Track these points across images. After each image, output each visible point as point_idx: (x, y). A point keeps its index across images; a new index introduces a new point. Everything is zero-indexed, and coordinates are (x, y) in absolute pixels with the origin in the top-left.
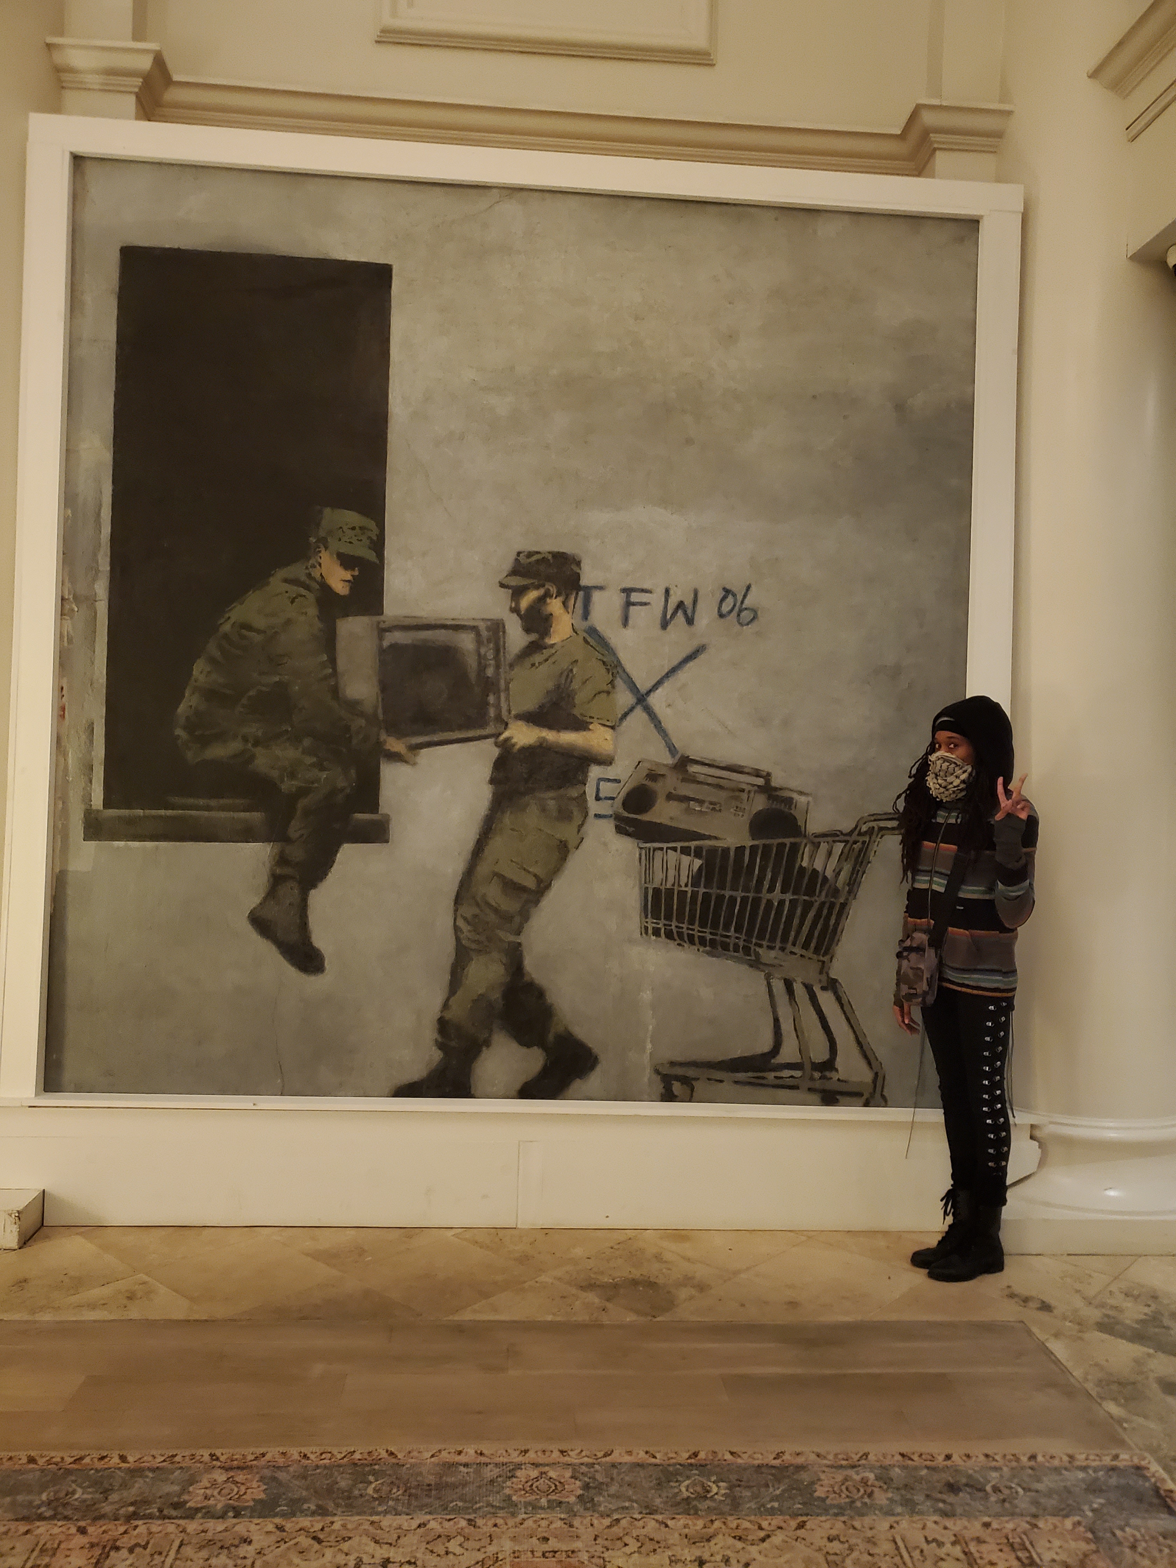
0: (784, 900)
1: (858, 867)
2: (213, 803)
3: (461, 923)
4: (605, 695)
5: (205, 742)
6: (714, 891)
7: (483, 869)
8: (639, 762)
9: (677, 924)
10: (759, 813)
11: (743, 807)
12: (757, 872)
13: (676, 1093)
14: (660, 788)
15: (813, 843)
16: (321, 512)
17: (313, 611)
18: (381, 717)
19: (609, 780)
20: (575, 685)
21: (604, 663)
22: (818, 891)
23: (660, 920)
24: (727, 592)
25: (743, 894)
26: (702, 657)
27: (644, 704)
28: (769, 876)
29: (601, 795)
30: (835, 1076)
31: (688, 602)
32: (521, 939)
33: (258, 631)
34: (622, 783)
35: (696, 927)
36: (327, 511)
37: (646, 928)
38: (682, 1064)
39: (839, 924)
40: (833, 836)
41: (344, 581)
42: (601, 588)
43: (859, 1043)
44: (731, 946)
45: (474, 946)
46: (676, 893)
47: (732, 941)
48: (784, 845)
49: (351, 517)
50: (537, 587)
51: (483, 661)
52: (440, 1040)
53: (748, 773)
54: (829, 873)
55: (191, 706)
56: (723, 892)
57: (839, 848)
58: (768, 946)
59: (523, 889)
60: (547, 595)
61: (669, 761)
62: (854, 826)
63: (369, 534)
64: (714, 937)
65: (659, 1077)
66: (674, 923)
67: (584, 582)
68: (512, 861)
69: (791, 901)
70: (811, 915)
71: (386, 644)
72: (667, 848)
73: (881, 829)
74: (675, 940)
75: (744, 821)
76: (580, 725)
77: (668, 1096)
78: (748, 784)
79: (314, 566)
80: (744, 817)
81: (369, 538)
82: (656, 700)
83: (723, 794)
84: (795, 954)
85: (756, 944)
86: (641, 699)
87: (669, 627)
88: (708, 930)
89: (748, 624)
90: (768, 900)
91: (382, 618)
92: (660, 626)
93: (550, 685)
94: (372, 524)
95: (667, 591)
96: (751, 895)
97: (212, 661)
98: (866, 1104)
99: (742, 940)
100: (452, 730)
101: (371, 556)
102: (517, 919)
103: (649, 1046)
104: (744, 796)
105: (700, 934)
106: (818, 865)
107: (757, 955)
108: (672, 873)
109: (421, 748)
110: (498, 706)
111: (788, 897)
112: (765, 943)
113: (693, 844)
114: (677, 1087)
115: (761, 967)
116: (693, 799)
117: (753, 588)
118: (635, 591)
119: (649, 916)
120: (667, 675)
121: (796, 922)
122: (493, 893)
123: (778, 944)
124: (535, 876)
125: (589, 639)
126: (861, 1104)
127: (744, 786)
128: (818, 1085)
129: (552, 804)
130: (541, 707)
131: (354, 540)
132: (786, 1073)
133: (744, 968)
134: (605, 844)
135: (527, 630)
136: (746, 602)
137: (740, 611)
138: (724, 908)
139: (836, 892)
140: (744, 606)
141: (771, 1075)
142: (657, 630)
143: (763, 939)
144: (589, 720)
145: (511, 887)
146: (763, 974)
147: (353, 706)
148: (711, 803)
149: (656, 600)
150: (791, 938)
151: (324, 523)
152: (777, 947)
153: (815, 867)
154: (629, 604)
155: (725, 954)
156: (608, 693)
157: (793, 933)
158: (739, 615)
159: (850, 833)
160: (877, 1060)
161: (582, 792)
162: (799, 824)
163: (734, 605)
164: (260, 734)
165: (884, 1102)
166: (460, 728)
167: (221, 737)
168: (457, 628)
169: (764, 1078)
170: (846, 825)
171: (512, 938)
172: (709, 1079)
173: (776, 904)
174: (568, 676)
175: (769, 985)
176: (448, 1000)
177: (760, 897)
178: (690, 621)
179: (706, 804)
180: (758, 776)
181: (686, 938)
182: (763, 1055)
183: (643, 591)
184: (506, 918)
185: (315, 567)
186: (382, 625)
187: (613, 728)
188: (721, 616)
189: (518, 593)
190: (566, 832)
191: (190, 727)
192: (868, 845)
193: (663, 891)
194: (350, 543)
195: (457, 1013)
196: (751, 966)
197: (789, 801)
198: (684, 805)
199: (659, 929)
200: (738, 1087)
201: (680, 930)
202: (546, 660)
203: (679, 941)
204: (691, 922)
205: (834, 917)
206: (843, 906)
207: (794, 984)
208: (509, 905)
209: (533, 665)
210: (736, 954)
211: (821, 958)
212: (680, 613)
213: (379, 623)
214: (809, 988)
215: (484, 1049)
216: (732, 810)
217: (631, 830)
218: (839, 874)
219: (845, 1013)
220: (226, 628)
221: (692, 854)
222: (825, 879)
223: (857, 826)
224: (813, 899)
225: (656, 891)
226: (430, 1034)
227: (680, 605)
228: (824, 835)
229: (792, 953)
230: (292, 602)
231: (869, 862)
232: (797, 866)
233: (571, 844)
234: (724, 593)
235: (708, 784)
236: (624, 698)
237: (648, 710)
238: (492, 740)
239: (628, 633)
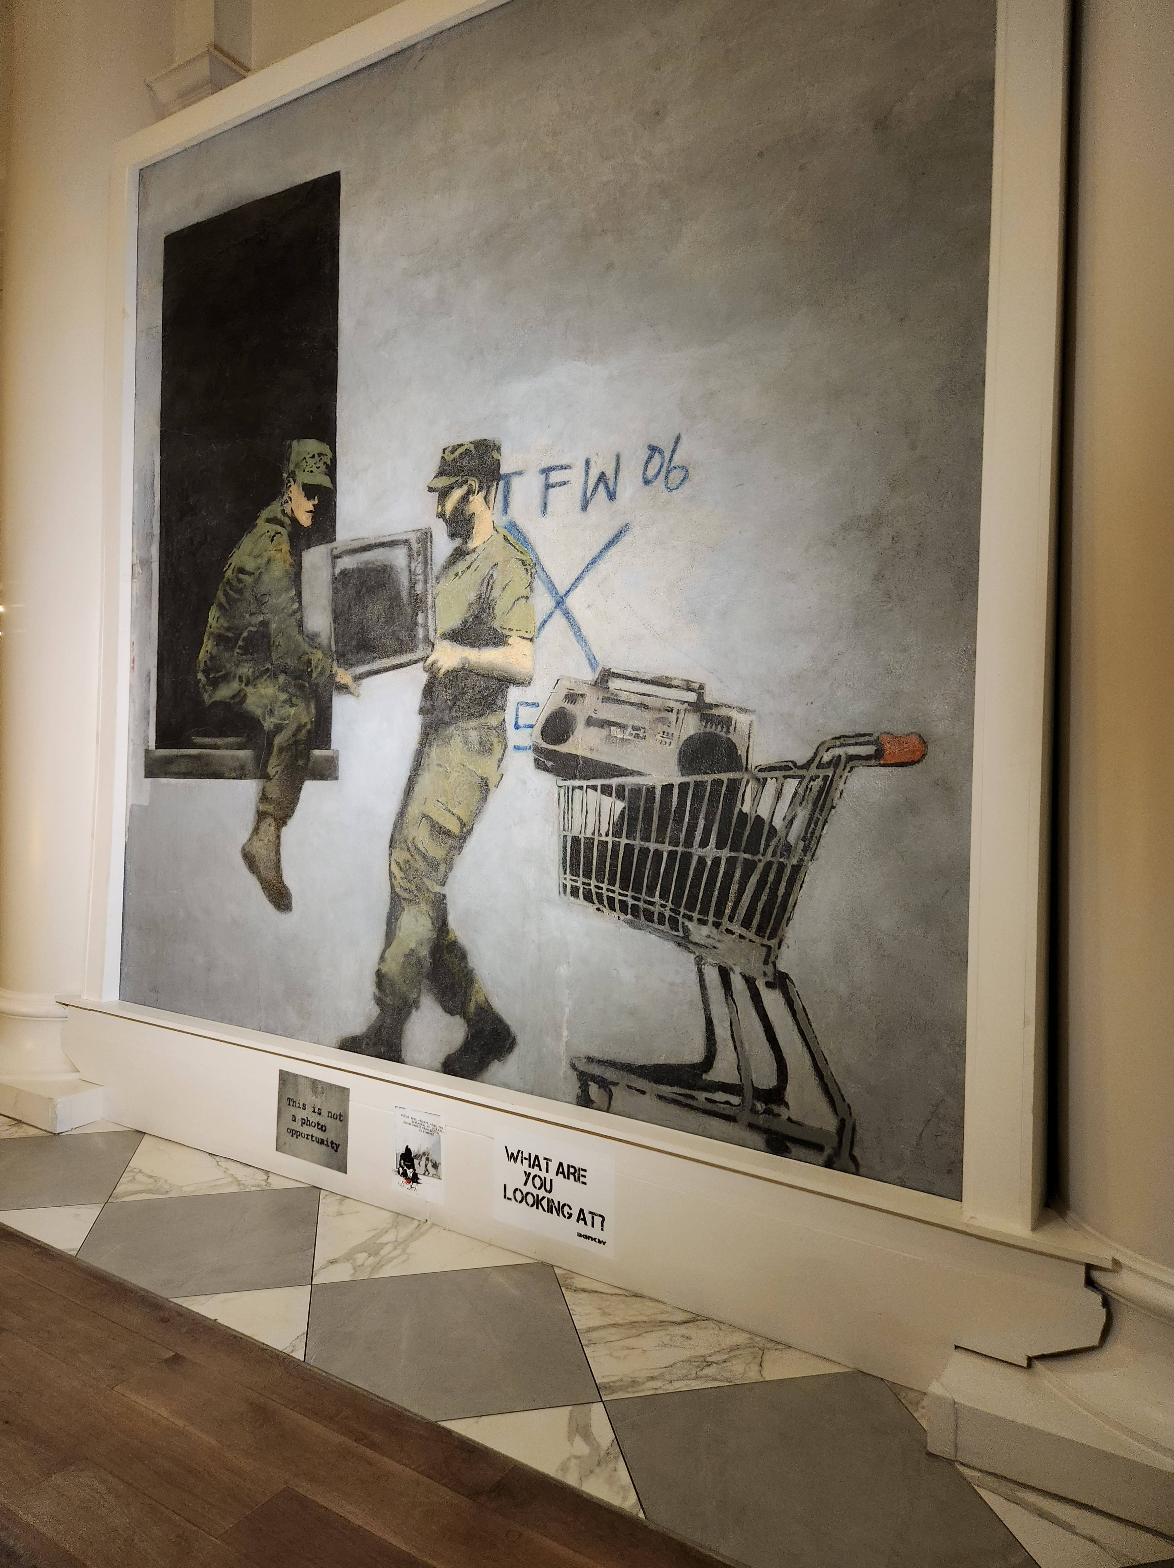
0: (720, 858)
1: (817, 815)
2: (219, 741)
3: (395, 869)
4: (523, 601)
5: (215, 684)
6: (637, 843)
7: (414, 810)
8: (558, 680)
9: (597, 884)
10: (691, 737)
11: (671, 732)
12: (687, 819)
13: (593, 1097)
14: (580, 712)
15: (758, 780)
16: (290, 446)
17: (286, 547)
18: (334, 648)
19: (527, 704)
20: (495, 593)
21: (523, 563)
22: (762, 846)
23: (579, 876)
24: (653, 449)
25: (670, 848)
26: (626, 539)
27: (563, 607)
28: (701, 823)
29: (521, 723)
30: (784, 1113)
31: (610, 474)
32: (446, 890)
33: (251, 574)
34: (541, 707)
35: (616, 888)
36: (295, 443)
37: (565, 886)
38: (601, 1062)
39: (790, 895)
40: (785, 768)
41: (307, 512)
42: (520, 473)
43: (819, 1073)
44: (656, 915)
45: (406, 895)
46: (596, 844)
47: (656, 909)
48: (721, 782)
49: (312, 446)
50: (461, 485)
51: (413, 577)
52: (377, 994)
53: (677, 687)
54: (778, 823)
55: (207, 651)
56: (647, 844)
57: (791, 785)
58: (699, 920)
59: (448, 833)
60: (470, 492)
61: (590, 676)
62: (812, 754)
63: (324, 459)
64: (636, 903)
65: (575, 1073)
66: (593, 882)
67: (503, 470)
68: (438, 801)
69: (728, 859)
70: (754, 880)
71: (337, 571)
72: (588, 787)
73: (851, 758)
74: (594, 903)
75: (672, 751)
76: (499, 640)
77: (585, 1101)
78: (677, 701)
79: (286, 502)
80: (672, 746)
81: (325, 463)
82: (573, 602)
83: (648, 716)
84: (733, 933)
85: (684, 916)
86: (560, 603)
87: (589, 508)
88: (630, 893)
89: (677, 488)
90: (699, 857)
91: (334, 545)
92: (580, 508)
93: (472, 596)
94: (326, 449)
95: (587, 463)
96: (680, 849)
97: (221, 606)
98: (829, 1164)
99: (668, 909)
100: (388, 657)
101: (326, 481)
102: (442, 868)
103: (565, 1033)
104: (673, 717)
105: (620, 898)
106: (764, 811)
107: (686, 930)
108: (592, 818)
109: (363, 678)
110: (426, 626)
111: (725, 853)
112: (695, 915)
113: (614, 782)
114: (594, 1090)
115: (691, 946)
116: (615, 724)
117: (684, 440)
118: (554, 469)
119: (568, 871)
120: (587, 568)
121: (734, 887)
122: (421, 836)
123: (711, 918)
124: (459, 819)
125: (509, 537)
126: (821, 1162)
127: (672, 704)
128: (761, 1120)
129: (474, 736)
130: (465, 622)
131: (314, 469)
132: (720, 1096)
133: (670, 946)
134: (524, 782)
135: (453, 536)
136: (676, 457)
137: (668, 472)
138: (648, 866)
139: (788, 849)
140: (672, 465)
141: (702, 1096)
142: (578, 514)
143: (693, 909)
144: (507, 633)
145: (439, 831)
146: (692, 956)
147: (312, 638)
148: (634, 728)
149: (576, 476)
150: (728, 911)
151: (293, 457)
152: (710, 923)
153: (758, 813)
154: (548, 486)
155: (648, 926)
156: (527, 598)
157: (730, 904)
158: (667, 478)
159: (807, 766)
160: (844, 1100)
161: (502, 719)
162: (739, 752)
163: (661, 466)
164: (250, 673)
165: (854, 1167)
166: (395, 653)
167: (226, 678)
168: (392, 544)
169: (693, 1098)
170: (801, 755)
171: (437, 889)
172: (629, 1087)
173: (709, 863)
174: (489, 582)
175: (700, 972)
176: (384, 951)
177: (690, 853)
178: (612, 496)
179: (630, 729)
180: (689, 689)
181: (605, 902)
182: (693, 1066)
183: (563, 468)
184: (434, 865)
185: (288, 502)
186: (335, 552)
187: (531, 640)
188: (647, 482)
189: (444, 494)
190: (486, 767)
191: (206, 672)
192: (832, 781)
193: (582, 841)
194: (312, 472)
195: (392, 967)
196: (679, 945)
197: (726, 722)
198: (604, 732)
199: (578, 889)
200: (662, 1104)
201: (600, 891)
202: (468, 568)
203: (598, 905)
204: (612, 882)
205: (783, 885)
206: (797, 869)
207: (732, 975)
208: (436, 851)
209: (457, 575)
210: (661, 927)
211: (766, 942)
212: (601, 487)
213: (332, 550)
214: (750, 981)
215: (414, 1010)
216: (658, 737)
217: (550, 764)
218: (791, 822)
219: (798, 1024)
220: (229, 574)
221: (614, 794)
222: (773, 831)
223: (816, 754)
224: (756, 858)
225: (576, 840)
226: (369, 988)
227: (602, 477)
228: (771, 769)
229: (729, 931)
230: (272, 541)
231: (833, 807)
232: (737, 811)
233: (492, 783)
234: (650, 452)
235: (632, 704)
236: (543, 602)
237: (567, 614)
238: (420, 665)
239: (548, 522)
